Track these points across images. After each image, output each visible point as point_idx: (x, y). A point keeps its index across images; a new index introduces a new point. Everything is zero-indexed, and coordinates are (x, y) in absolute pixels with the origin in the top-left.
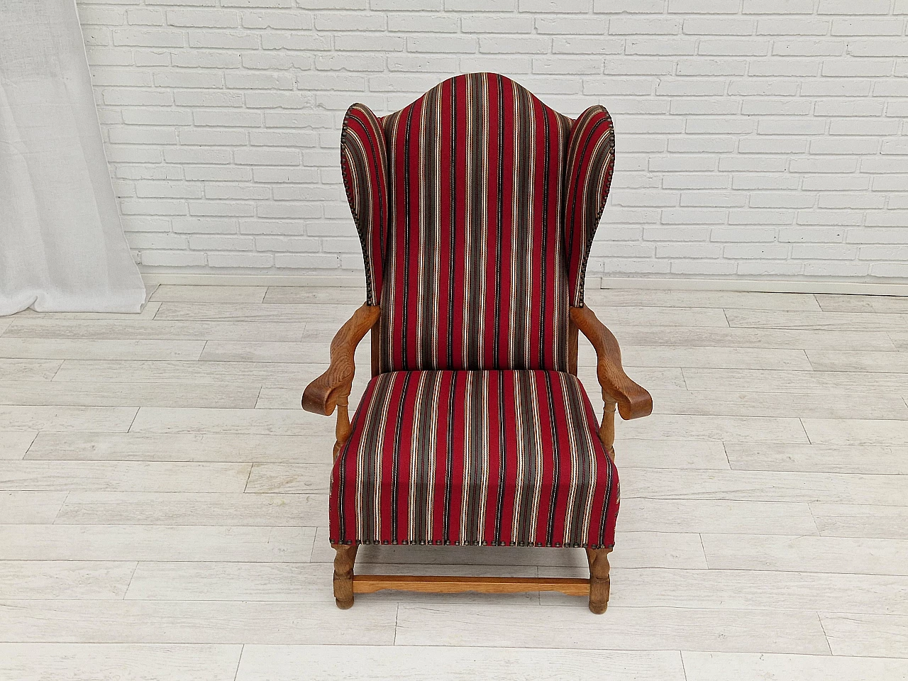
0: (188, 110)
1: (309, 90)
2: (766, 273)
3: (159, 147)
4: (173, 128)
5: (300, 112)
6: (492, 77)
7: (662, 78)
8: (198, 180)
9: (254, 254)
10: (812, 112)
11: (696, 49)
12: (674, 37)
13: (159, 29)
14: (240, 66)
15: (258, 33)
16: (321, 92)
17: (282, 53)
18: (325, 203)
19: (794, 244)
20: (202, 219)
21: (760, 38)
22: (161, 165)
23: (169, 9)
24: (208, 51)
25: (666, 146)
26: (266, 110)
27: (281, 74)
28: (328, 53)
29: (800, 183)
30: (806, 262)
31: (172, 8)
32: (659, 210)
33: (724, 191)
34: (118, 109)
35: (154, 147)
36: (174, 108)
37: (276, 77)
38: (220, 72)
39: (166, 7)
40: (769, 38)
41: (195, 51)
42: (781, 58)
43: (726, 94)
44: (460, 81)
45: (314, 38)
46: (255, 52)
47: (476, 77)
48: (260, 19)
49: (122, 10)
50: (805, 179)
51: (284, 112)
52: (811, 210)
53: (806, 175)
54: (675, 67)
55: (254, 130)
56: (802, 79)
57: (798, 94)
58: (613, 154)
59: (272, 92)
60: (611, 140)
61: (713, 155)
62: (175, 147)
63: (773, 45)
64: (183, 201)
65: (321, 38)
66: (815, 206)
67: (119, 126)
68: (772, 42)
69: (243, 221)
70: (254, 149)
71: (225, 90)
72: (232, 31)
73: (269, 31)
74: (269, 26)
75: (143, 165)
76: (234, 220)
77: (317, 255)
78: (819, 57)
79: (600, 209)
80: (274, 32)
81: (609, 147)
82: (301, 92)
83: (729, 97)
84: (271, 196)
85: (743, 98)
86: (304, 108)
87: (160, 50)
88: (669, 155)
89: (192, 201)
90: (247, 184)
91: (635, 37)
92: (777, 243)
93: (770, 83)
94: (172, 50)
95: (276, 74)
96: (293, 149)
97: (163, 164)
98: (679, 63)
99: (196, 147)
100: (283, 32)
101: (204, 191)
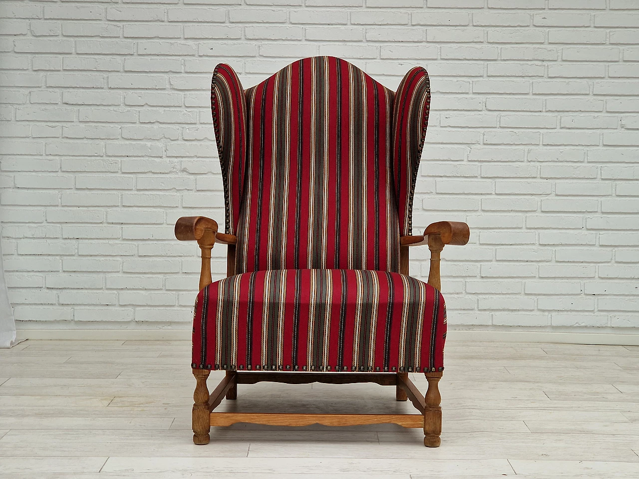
0: (71, 175)
1: (176, 157)
2: (577, 325)
3: (42, 208)
4: (57, 191)
5: (167, 176)
6: (332, 60)
7: (473, 146)
8: (73, 238)
9: (116, 308)
10: (599, 177)
11: (498, 123)
12: (480, 113)
13: (55, 107)
14: (119, 137)
15: (137, 109)
16: (186, 159)
17: (156, 126)
18: (183, 259)
19: (599, 297)
20: (73, 274)
21: (550, 114)
22: (43, 224)
23: (64, 90)
24: (94, 124)
25: (480, 205)
26: (138, 174)
27: (153, 143)
28: (194, 126)
29: (597, 240)
30: (612, 314)
31: (68, 90)
32: (478, 264)
33: (533, 247)
34: (12, 174)
35: (39, 208)
36: (60, 174)
37: (149, 146)
38: (102, 143)
39: (63, 89)
40: (556, 114)
41: (82, 125)
42: (568, 130)
43: (525, 160)
44: (306, 62)
45: (183, 113)
46: (133, 125)
47: (320, 59)
48: (140, 98)
49: (27, 91)
50: (601, 236)
51: (153, 176)
52: (609, 264)
53: (601, 232)
54: (482, 138)
55: (127, 192)
56: (587, 148)
57: (586, 160)
58: (429, 92)
59: (144, 159)
60: (427, 83)
61: (520, 214)
62: (57, 208)
63: (561, 120)
64: (58, 258)
65: (189, 113)
66: (613, 261)
67: (11, 190)
68: (559, 117)
69: (110, 276)
70: (126, 209)
71: (105, 158)
72: (116, 108)
73: (146, 108)
74: (147, 104)
75: (27, 225)
76: (102, 275)
77: (173, 308)
78: (599, 130)
79: (421, 141)
80: (150, 108)
81: (425, 88)
82: (169, 159)
83: (529, 163)
84: (136, 252)
85: (541, 164)
86: (170, 172)
87: (54, 124)
88: (483, 214)
89: (65, 258)
90: (117, 242)
91: (448, 112)
92: (584, 296)
93: (561, 151)
94: (64, 124)
95: (149, 144)
96: (159, 209)
97: (45, 224)
98: (485, 133)
99: (75, 208)
100: (158, 108)
101: (78, 249)
